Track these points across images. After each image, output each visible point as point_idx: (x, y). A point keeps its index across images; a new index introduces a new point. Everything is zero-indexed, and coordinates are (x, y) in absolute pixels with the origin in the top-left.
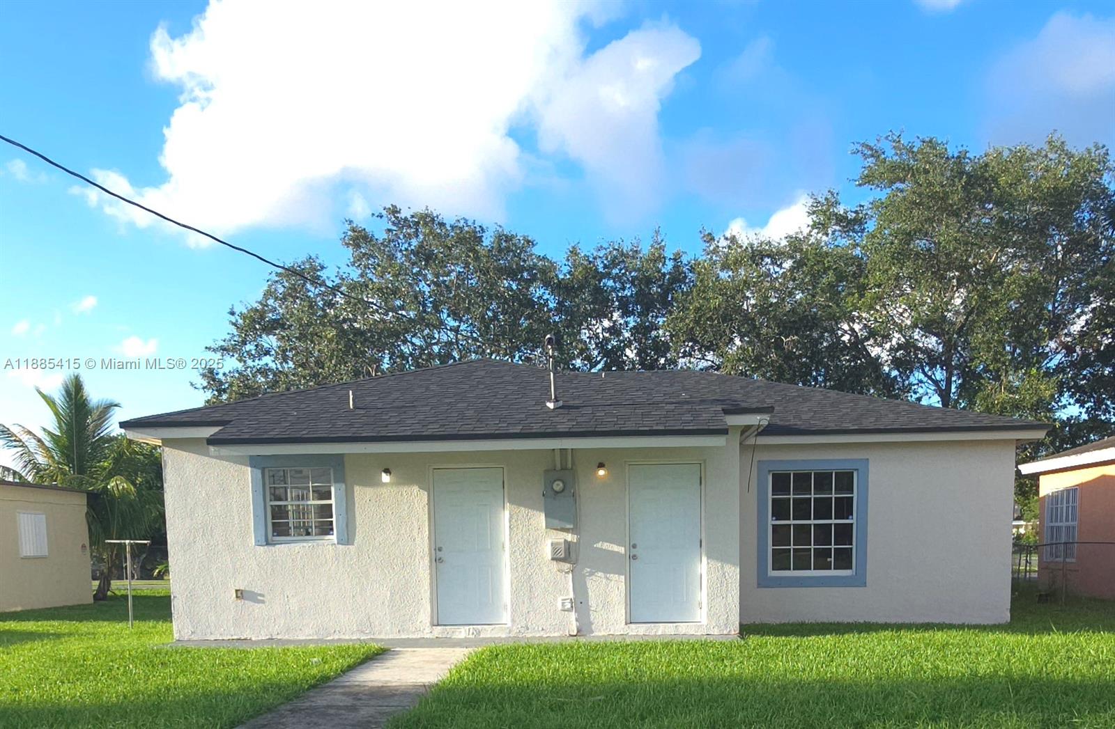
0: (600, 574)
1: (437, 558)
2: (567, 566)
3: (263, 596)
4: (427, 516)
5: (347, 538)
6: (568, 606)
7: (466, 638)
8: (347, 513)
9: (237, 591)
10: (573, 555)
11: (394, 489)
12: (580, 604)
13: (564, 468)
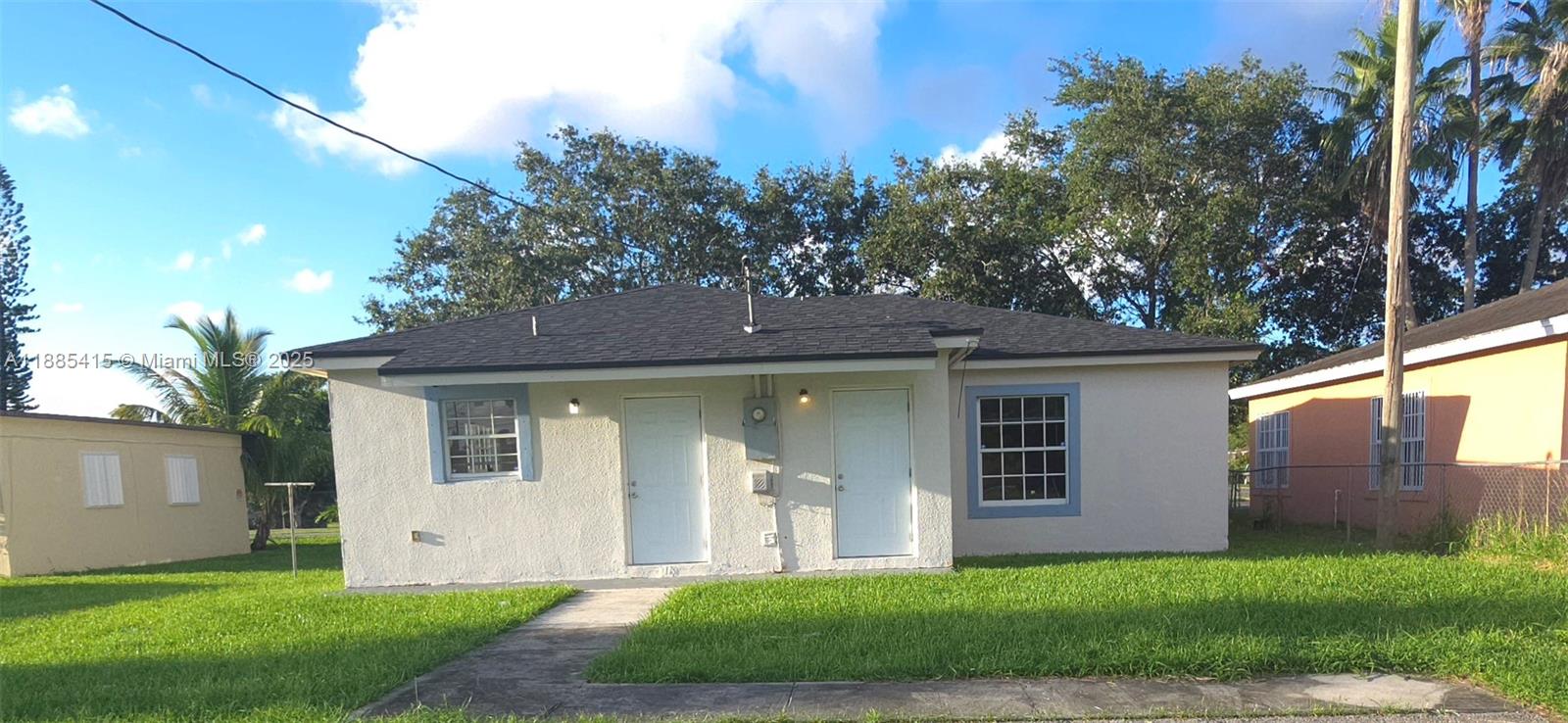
0: (805, 507)
1: (631, 492)
2: (769, 499)
3: (441, 537)
4: (619, 449)
5: (533, 474)
6: (773, 541)
7: (663, 577)
8: (532, 448)
9: (413, 533)
10: (775, 488)
11: (584, 421)
12: (784, 538)
13: (764, 396)
